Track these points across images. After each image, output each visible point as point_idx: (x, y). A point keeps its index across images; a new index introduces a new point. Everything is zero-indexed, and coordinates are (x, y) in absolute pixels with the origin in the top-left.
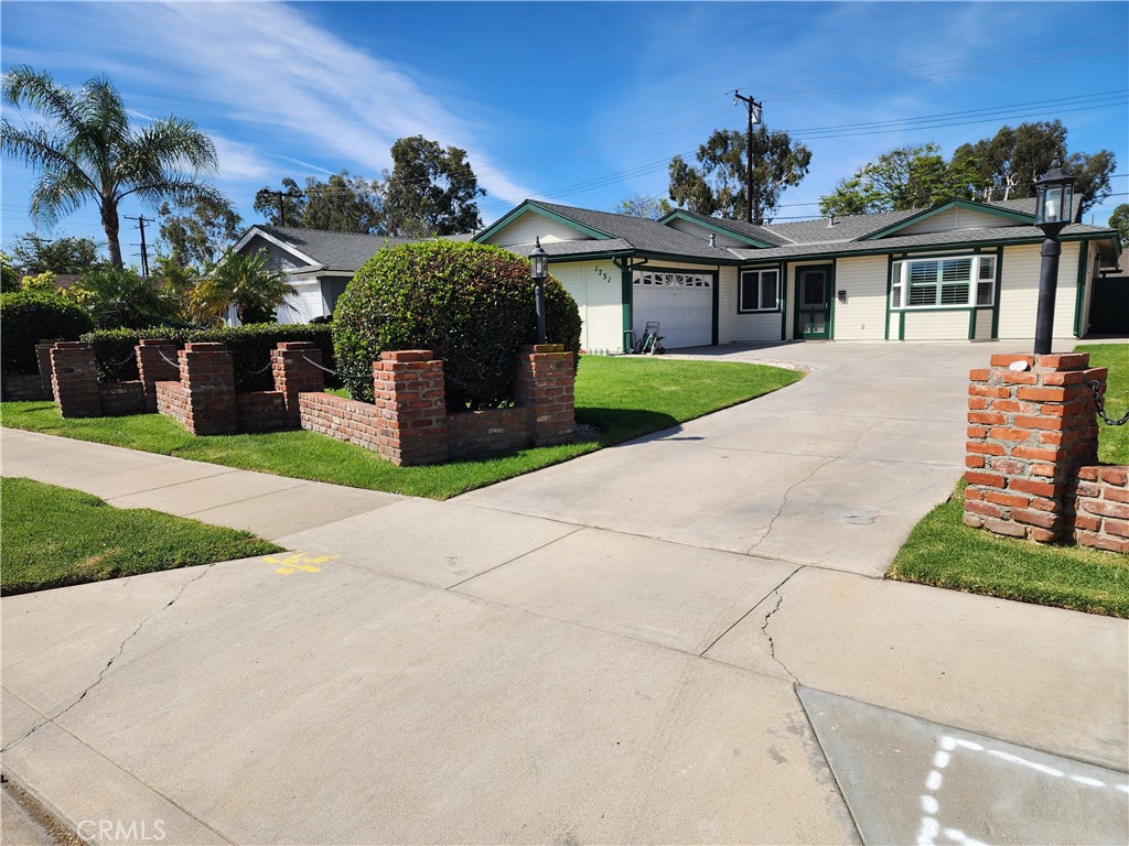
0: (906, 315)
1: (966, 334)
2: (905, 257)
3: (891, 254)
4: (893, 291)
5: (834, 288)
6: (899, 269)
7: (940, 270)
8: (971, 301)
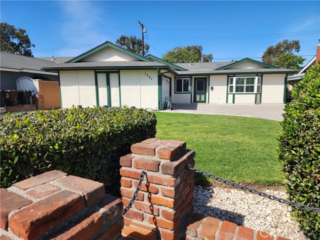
0: (236, 95)
1: (254, 102)
2: (234, 76)
3: (228, 75)
4: (229, 87)
5: (209, 85)
6: (232, 80)
7: (245, 81)
8: (255, 91)
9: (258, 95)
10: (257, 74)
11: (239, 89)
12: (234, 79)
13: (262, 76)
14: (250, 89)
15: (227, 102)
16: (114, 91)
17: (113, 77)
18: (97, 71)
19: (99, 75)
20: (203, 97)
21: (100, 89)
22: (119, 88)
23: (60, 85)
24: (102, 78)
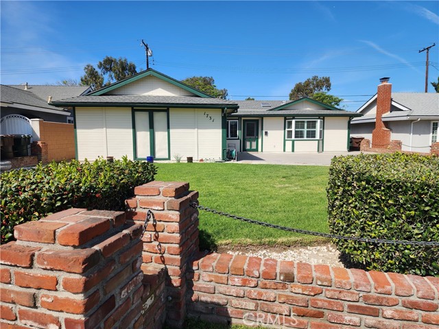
0: (295, 142)
1: (317, 150)
2: (294, 118)
3: (285, 117)
4: (286, 132)
5: (262, 129)
6: (290, 124)
7: (306, 124)
8: (318, 137)
9: (321, 142)
10: (319, 116)
11: (299, 135)
12: (294, 121)
13: (324, 119)
14: (311, 135)
15: (284, 151)
16: (160, 136)
17: (159, 118)
18: (135, 108)
19: (138, 115)
20: (254, 144)
21: (138, 134)
22: (167, 133)
23: (75, 127)
24: (142, 118)
